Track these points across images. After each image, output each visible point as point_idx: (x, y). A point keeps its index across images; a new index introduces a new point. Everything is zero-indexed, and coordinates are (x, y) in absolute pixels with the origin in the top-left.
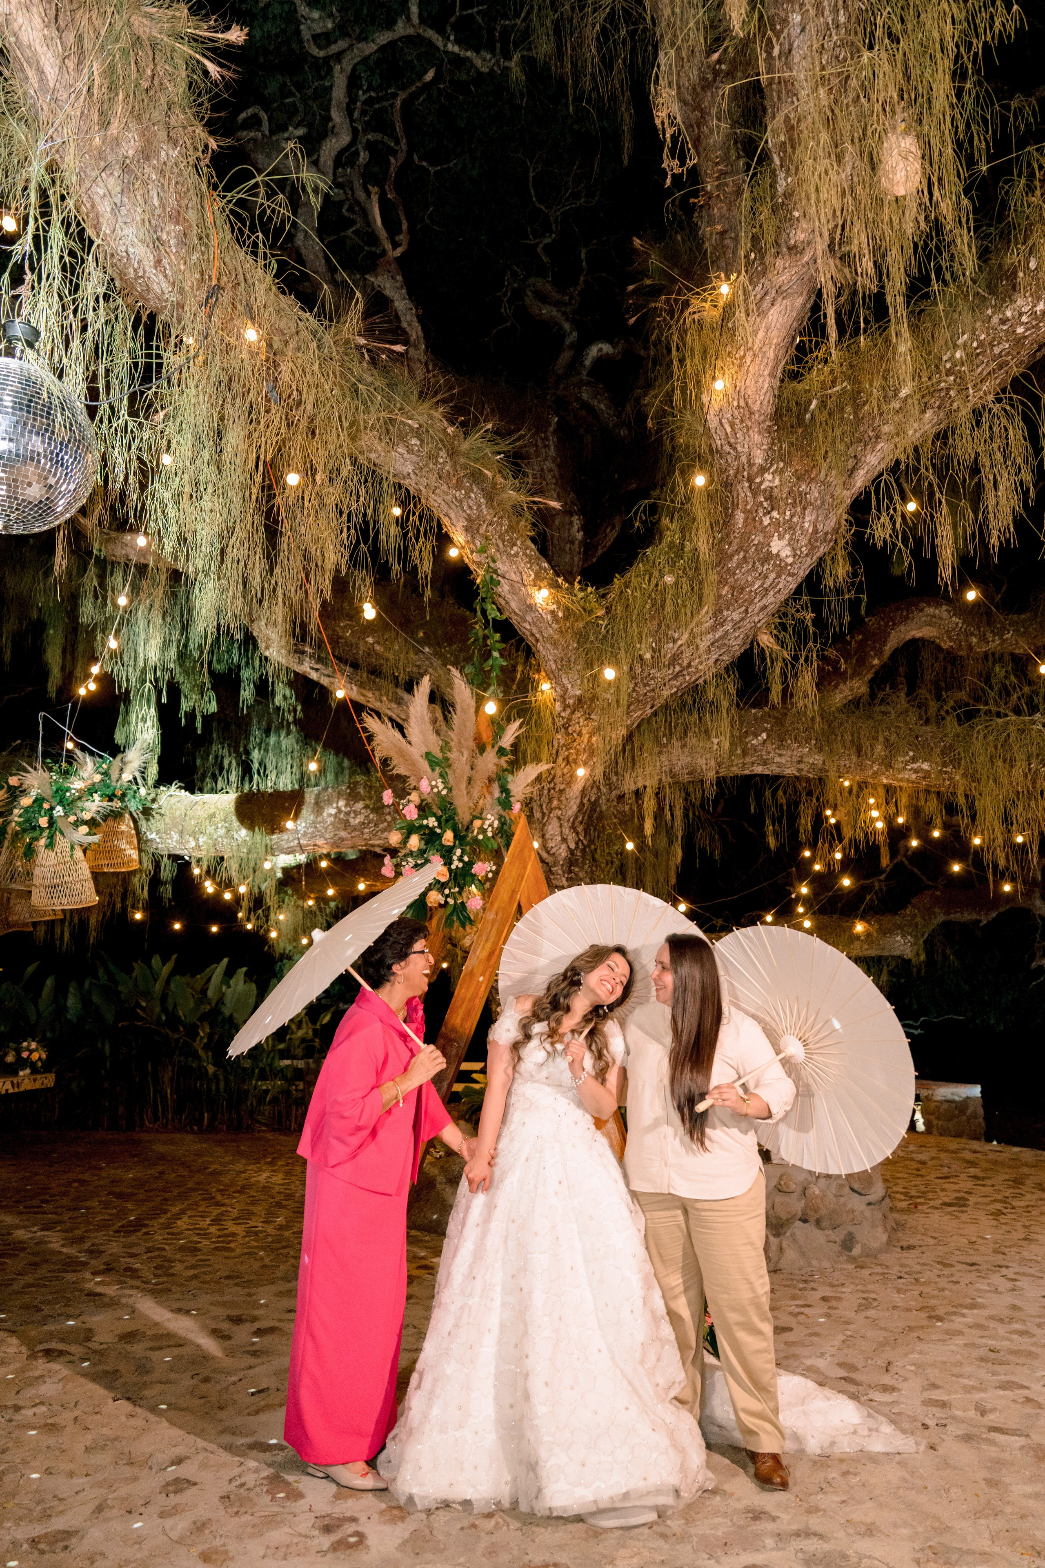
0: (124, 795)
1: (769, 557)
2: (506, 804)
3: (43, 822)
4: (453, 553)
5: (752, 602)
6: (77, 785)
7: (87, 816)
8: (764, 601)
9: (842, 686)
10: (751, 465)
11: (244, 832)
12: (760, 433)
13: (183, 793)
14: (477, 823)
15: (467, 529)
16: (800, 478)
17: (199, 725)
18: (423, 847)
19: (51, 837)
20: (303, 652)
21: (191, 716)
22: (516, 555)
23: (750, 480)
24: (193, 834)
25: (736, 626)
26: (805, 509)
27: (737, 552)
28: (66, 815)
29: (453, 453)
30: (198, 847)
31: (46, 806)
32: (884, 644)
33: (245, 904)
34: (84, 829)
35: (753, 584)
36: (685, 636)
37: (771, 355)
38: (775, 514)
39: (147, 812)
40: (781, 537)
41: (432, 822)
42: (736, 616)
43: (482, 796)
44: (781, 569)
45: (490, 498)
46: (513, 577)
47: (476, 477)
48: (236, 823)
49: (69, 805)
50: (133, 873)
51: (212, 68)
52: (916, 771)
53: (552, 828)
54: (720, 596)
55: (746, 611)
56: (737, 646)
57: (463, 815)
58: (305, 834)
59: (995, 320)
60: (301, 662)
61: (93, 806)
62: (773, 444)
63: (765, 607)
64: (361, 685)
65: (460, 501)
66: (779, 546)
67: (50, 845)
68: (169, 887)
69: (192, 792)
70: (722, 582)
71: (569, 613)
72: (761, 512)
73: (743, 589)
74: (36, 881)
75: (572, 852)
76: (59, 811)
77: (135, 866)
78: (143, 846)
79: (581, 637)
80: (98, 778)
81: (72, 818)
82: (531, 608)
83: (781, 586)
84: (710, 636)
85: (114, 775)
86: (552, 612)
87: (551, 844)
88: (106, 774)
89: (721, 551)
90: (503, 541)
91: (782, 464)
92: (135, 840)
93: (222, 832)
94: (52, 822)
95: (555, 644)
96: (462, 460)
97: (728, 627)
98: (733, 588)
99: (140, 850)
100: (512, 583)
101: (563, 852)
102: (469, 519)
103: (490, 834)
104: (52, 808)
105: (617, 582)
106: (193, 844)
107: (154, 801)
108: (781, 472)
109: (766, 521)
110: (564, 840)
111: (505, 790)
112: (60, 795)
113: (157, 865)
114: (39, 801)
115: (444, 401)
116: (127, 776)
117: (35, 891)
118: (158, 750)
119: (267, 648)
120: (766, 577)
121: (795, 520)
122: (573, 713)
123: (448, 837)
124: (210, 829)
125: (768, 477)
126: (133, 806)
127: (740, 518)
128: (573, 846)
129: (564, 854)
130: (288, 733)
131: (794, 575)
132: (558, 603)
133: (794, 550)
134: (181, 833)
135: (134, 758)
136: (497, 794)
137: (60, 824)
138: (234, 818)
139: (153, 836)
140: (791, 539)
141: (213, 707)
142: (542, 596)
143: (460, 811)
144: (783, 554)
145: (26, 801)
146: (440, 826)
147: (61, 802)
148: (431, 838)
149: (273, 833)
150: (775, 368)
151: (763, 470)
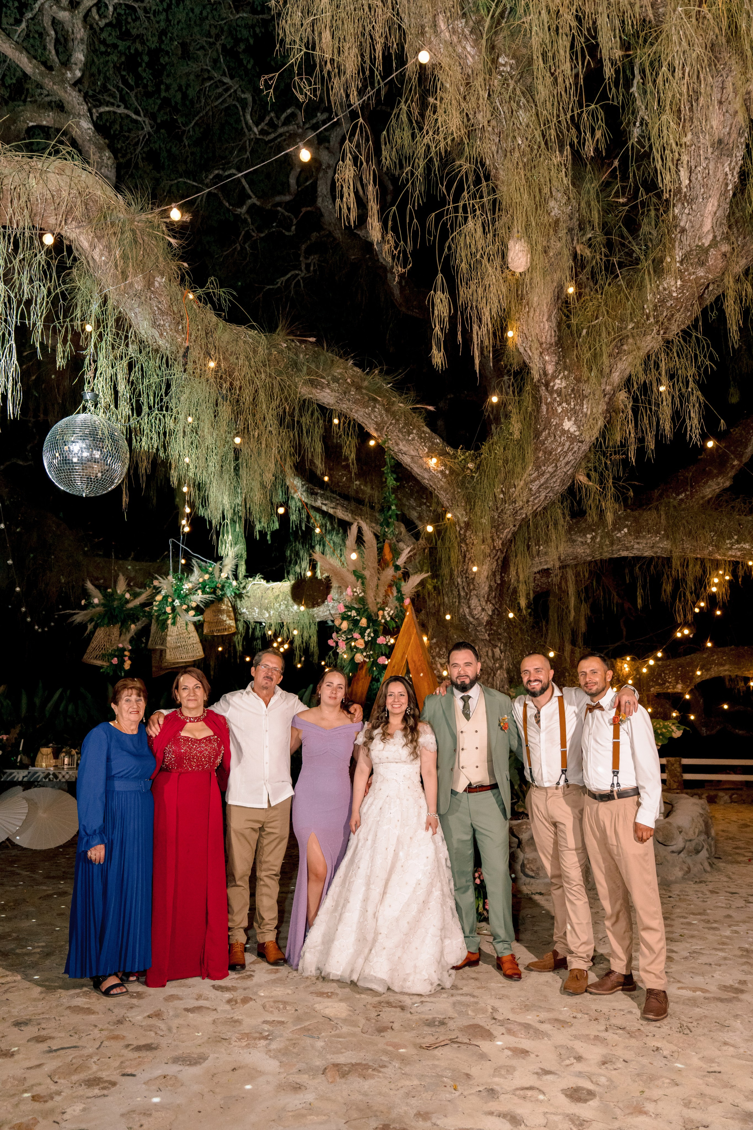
0: (223, 586)
1: (564, 432)
2: (400, 599)
3: (168, 610)
4: (372, 443)
5: (558, 460)
6: (187, 586)
7: (194, 605)
8: (566, 459)
9: (710, 483)
10: (545, 374)
11: (296, 607)
12: (548, 354)
13: (263, 582)
14: (381, 613)
15: (376, 430)
16: (578, 380)
17: (269, 537)
18: (351, 627)
19: (174, 618)
20: (316, 494)
21: (262, 533)
22: (413, 439)
23: (547, 385)
24: (267, 609)
25: (552, 475)
26: (582, 401)
27: (544, 429)
28: (181, 605)
29: (358, 388)
30: (270, 617)
31: (170, 600)
32: (746, 447)
33: (297, 653)
34: (192, 613)
35: (556, 449)
36: (522, 483)
37: (545, 309)
38: (564, 405)
39: (239, 596)
40: (569, 419)
41: (354, 613)
42: (550, 469)
43: (386, 595)
44: (572, 439)
45: (387, 410)
46: (413, 453)
47: (375, 400)
48: (291, 601)
49: (184, 598)
50: (234, 634)
51: (172, 241)
52: (740, 550)
53: (474, 602)
54: (538, 458)
55: (556, 466)
56: (558, 486)
57: (372, 607)
58: (333, 607)
59: (661, 288)
60: (315, 501)
61: (198, 598)
62: (559, 360)
63: (567, 463)
64: (352, 512)
65: (369, 414)
66: (568, 425)
67: (174, 623)
68: (259, 642)
69: (268, 581)
70: (537, 450)
71: (452, 471)
72: (556, 405)
73: (551, 453)
74: (168, 645)
75: (491, 616)
76: (177, 603)
77: (233, 630)
78: (239, 617)
79: (462, 485)
80: (207, 577)
81: (185, 607)
82: (428, 470)
83: (576, 449)
84: (537, 482)
85: (217, 574)
86: (442, 472)
87: (475, 612)
88: (211, 574)
89: (536, 429)
90: (402, 432)
91: (566, 373)
92: (232, 614)
93: (283, 607)
94: (174, 609)
95: (445, 491)
96: (364, 391)
97: (547, 476)
98: (545, 453)
99: (236, 620)
100: (412, 457)
101: (484, 618)
102: (376, 423)
103: (388, 619)
104: (174, 601)
105: (485, 448)
106: (267, 615)
107: (244, 588)
108: (566, 378)
109: (560, 410)
110: (483, 610)
111: (399, 591)
112: (178, 593)
113: (248, 628)
114: (166, 597)
115: (352, 358)
116: (224, 575)
117: (168, 651)
118: (245, 556)
119: (295, 492)
120: (564, 445)
121: (577, 408)
122: (466, 531)
123: (364, 622)
124: (277, 605)
125: (558, 381)
126: (229, 593)
127: (544, 408)
128: (490, 613)
129: (486, 618)
130: (337, 534)
131: (582, 442)
132: (445, 465)
133: (579, 427)
134: (260, 608)
135: (229, 563)
136: (395, 594)
137: (178, 610)
138: (290, 598)
139: (244, 610)
140: (576, 420)
141: (276, 526)
142: (433, 462)
143: (370, 606)
144: (572, 430)
145: (159, 598)
146: (358, 615)
147: (179, 597)
148: (356, 623)
149: (313, 607)
150: (550, 316)
151: (554, 377)
